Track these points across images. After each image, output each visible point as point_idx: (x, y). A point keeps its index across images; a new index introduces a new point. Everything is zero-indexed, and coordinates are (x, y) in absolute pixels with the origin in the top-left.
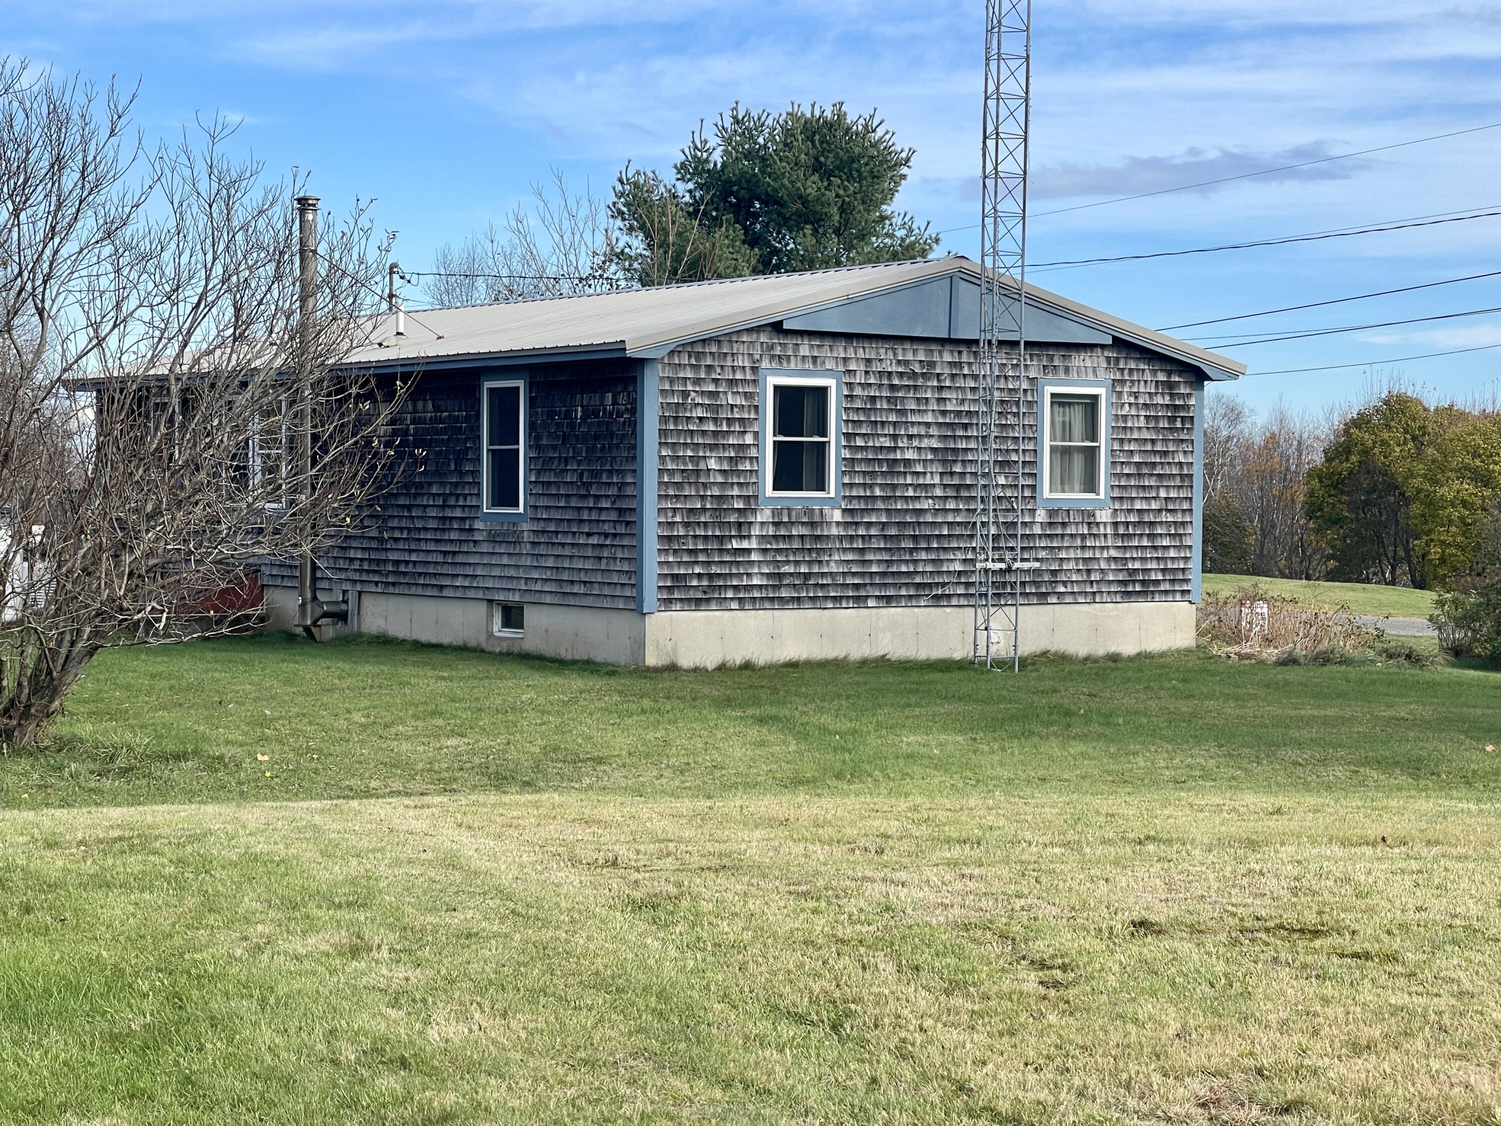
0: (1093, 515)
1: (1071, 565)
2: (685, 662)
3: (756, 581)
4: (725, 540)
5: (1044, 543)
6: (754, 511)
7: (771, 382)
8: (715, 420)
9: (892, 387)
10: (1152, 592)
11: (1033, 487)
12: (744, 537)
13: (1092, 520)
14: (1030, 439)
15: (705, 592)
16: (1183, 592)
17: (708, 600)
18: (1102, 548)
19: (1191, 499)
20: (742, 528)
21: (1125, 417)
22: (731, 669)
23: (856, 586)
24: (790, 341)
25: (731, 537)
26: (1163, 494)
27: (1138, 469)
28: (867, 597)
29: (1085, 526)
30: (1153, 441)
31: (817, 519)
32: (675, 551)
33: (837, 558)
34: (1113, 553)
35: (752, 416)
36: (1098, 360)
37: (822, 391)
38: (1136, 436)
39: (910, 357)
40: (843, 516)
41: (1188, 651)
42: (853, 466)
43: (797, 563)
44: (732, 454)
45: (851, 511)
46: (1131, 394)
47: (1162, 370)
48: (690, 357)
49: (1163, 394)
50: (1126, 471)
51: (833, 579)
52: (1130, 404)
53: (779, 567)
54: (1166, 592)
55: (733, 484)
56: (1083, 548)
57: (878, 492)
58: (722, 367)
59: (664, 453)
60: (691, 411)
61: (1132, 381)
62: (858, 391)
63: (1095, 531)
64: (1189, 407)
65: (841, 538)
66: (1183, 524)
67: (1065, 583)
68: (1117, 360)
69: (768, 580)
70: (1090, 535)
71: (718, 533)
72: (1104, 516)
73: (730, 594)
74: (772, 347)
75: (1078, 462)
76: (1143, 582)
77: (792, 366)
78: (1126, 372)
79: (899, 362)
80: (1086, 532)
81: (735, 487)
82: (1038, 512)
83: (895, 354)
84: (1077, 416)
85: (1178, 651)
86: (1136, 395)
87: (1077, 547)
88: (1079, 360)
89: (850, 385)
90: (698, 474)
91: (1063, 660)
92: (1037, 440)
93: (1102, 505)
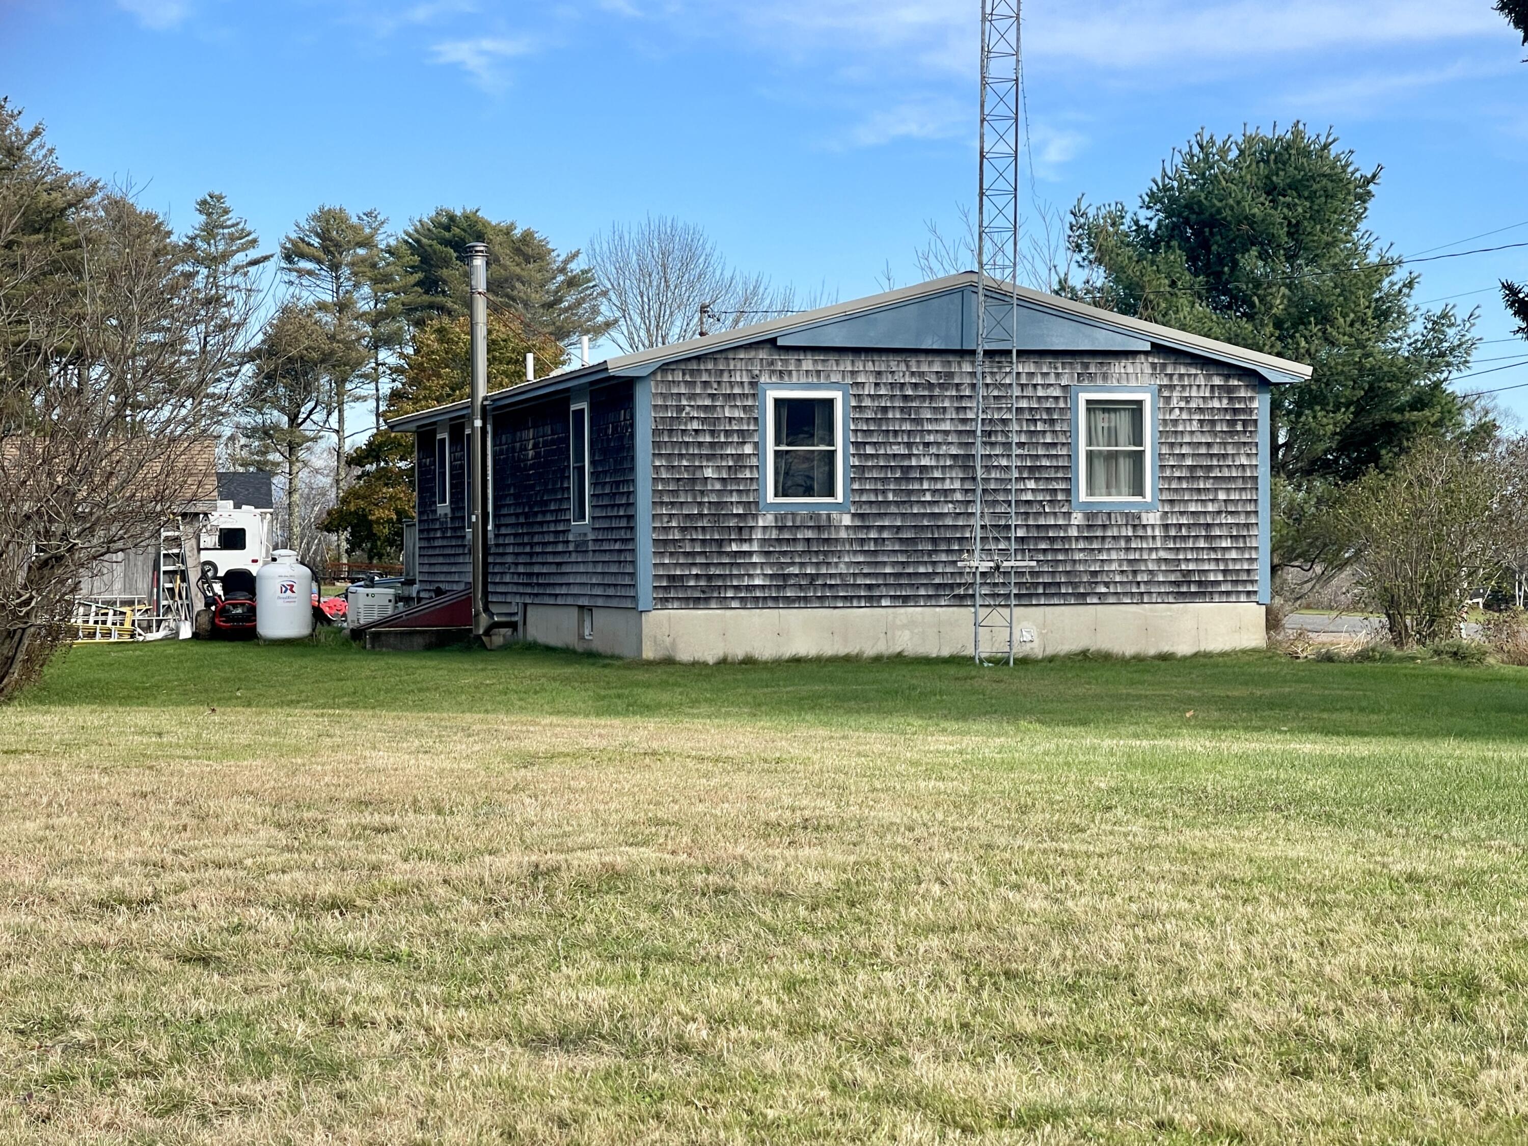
0: (1139, 518)
1: (1114, 566)
2: (684, 656)
3: (757, 582)
4: (725, 543)
5: (1081, 545)
6: (755, 517)
7: (771, 395)
8: (712, 432)
9: (905, 398)
10: (1211, 593)
11: (1068, 491)
12: (745, 540)
13: (1137, 522)
14: (1063, 444)
15: (704, 592)
16: (1249, 593)
17: (707, 599)
18: (1151, 549)
19: (1256, 500)
20: (742, 533)
21: (1175, 422)
22: (733, 663)
23: (869, 587)
24: (792, 357)
25: (731, 540)
26: (1222, 496)
27: (1191, 472)
28: (881, 597)
29: (1129, 528)
30: (1209, 445)
31: (824, 523)
32: (671, 554)
33: (847, 560)
34: (1163, 554)
35: (752, 427)
36: (1143, 366)
37: (830, 402)
38: (1187, 439)
39: (924, 368)
40: (852, 520)
41: (1254, 651)
42: (864, 472)
43: (802, 565)
44: (731, 463)
45: (862, 516)
46: (1181, 398)
47: (1218, 375)
48: (684, 374)
49: (1220, 398)
50: (1177, 474)
51: (842, 580)
52: (1181, 409)
53: (782, 569)
54: (1228, 593)
55: (731, 491)
56: (1127, 549)
57: (890, 497)
58: (719, 383)
59: (657, 464)
60: (686, 424)
61: (1183, 386)
62: (867, 402)
63: (1140, 533)
64: (1251, 411)
65: (851, 541)
66: (1247, 526)
67: (1107, 584)
68: (1164, 366)
69: (771, 580)
70: (1136, 537)
71: (717, 537)
72: (1152, 518)
73: (730, 594)
74: (772, 363)
75: (1124, 466)
76: (1200, 583)
77: (794, 380)
78: (1175, 377)
79: (913, 373)
80: (1130, 534)
81: (734, 494)
82: (1074, 515)
83: (907, 366)
84: (1123, 422)
85: (1244, 652)
86: (1188, 400)
87: (1120, 549)
88: (1118, 367)
89: (858, 397)
90: (694, 482)
91: (1106, 659)
92: (1071, 446)
93: (1148, 507)
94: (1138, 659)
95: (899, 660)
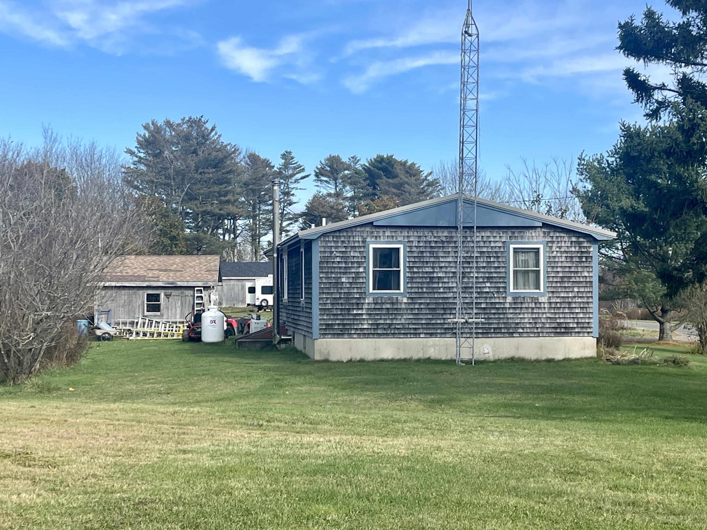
0: (538, 299)
1: (526, 321)
2: (333, 358)
3: (365, 327)
4: (351, 310)
5: (511, 311)
6: (364, 299)
7: (372, 246)
8: (346, 263)
9: (432, 247)
10: (571, 332)
11: (505, 288)
12: (360, 309)
13: (537, 301)
14: (503, 267)
15: (341, 331)
16: (588, 332)
17: (343, 334)
18: (543, 313)
19: (592, 292)
20: (359, 305)
21: (554, 257)
22: (354, 362)
23: (415, 329)
24: (381, 230)
25: (354, 309)
26: (576, 290)
27: (562, 279)
28: (420, 333)
29: (533, 304)
30: (570, 267)
31: (395, 301)
32: (327, 314)
33: (405, 317)
34: (549, 315)
35: (363, 260)
36: (540, 233)
37: (398, 249)
38: (559, 265)
39: (440, 234)
40: (408, 300)
41: (591, 358)
42: (413, 279)
43: (385, 319)
44: (354, 276)
45: (412, 298)
46: (557, 247)
47: (574, 236)
48: (333, 238)
49: (575, 247)
50: (555, 280)
51: (403, 326)
52: (557, 252)
53: (376, 321)
54: (579, 332)
55: (354, 288)
56: (532, 313)
57: (425, 290)
58: (349, 241)
59: (321, 276)
60: (334, 259)
61: (558, 242)
62: (414, 249)
63: (538, 306)
64: (589, 252)
65: (407, 309)
66: (588, 303)
67: (523, 328)
68: (549, 232)
69: (371, 326)
70: (536, 308)
71: (347, 307)
72: (543, 299)
73: (353, 332)
74: (372, 233)
75: (532, 276)
76: (565, 328)
77: (382, 240)
78: (554, 238)
79: (435, 237)
80: (533, 306)
81: (355, 289)
82: (508, 298)
83: (432, 234)
84: (531, 257)
85: (586, 358)
86: (560, 247)
87: (529, 313)
88: (528, 233)
89: (411, 247)
90: (338, 284)
91: (522, 361)
92: (507, 268)
93: (543, 295)
94: (537, 361)
95: (428, 361)
